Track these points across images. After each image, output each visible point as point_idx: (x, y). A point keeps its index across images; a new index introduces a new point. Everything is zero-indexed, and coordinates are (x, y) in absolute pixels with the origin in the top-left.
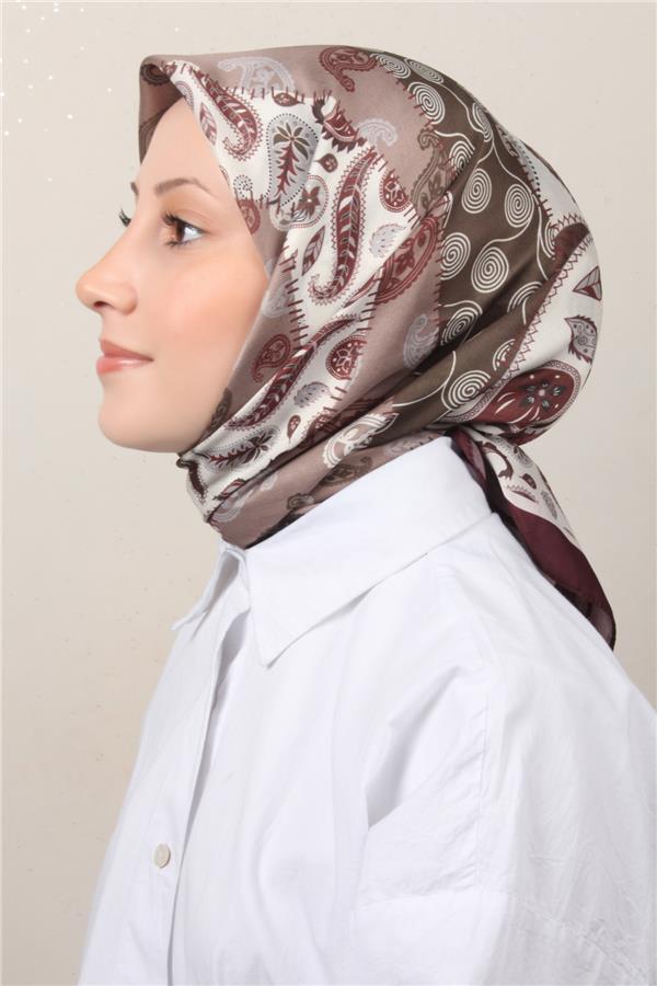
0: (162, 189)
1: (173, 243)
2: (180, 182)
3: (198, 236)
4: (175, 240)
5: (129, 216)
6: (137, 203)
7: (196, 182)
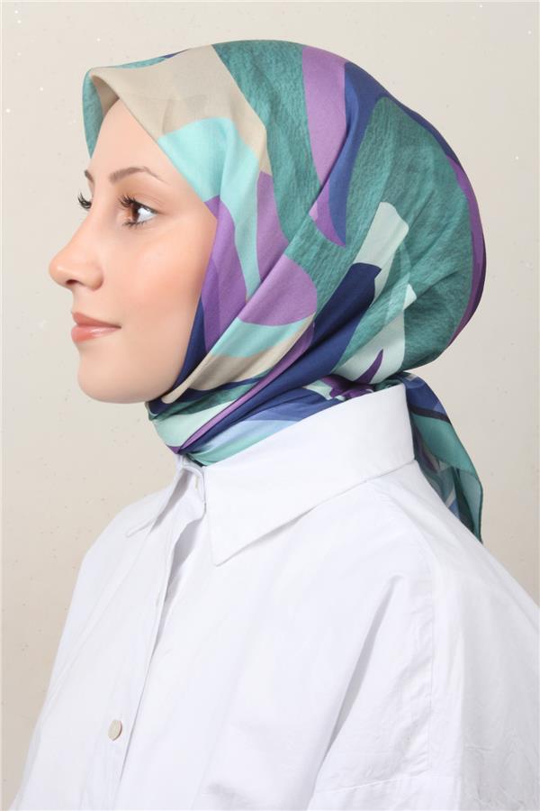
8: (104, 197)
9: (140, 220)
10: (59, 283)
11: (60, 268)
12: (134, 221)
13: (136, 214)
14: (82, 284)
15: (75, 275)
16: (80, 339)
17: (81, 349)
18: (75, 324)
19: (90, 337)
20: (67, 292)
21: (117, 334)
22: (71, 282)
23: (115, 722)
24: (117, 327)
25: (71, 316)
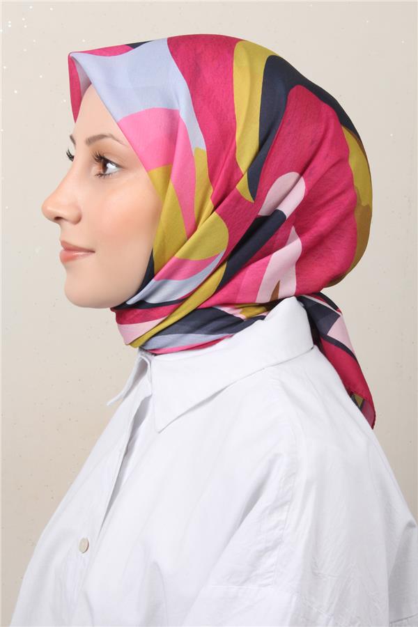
0: (90, 141)
1: (101, 175)
2: (102, 136)
3: (117, 169)
4: (102, 173)
5: (73, 154)
6: (75, 148)
7: (112, 136)
8: (83, 154)
9: (107, 172)
10: (49, 219)
11: (50, 208)
12: (103, 173)
13: (105, 168)
14: (66, 220)
15: (61, 213)
16: (66, 260)
17: (67, 268)
18: (62, 248)
19: (73, 258)
20: (56, 225)
21: (92, 256)
22: (58, 219)
23: (83, 540)
24: (92, 251)
25: (60, 242)
